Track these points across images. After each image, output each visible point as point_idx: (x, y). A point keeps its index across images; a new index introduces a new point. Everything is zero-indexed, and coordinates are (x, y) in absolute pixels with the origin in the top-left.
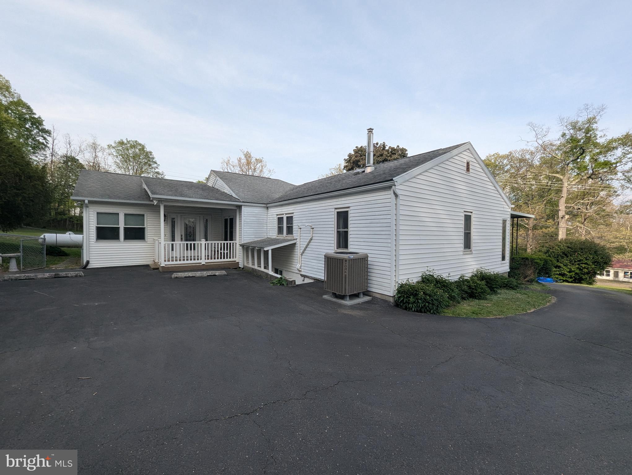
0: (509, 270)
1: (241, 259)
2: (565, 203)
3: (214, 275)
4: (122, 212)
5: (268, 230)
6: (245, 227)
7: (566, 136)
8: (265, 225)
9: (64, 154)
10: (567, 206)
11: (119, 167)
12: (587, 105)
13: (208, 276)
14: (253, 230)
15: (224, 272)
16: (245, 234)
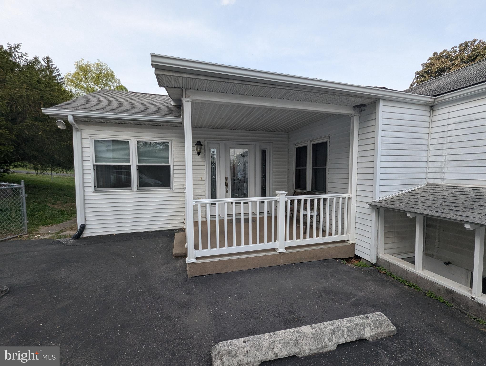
4: (133, 139)
5: (430, 164)
6: (383, 158)
14: (398, 164)
16: (382, 176)
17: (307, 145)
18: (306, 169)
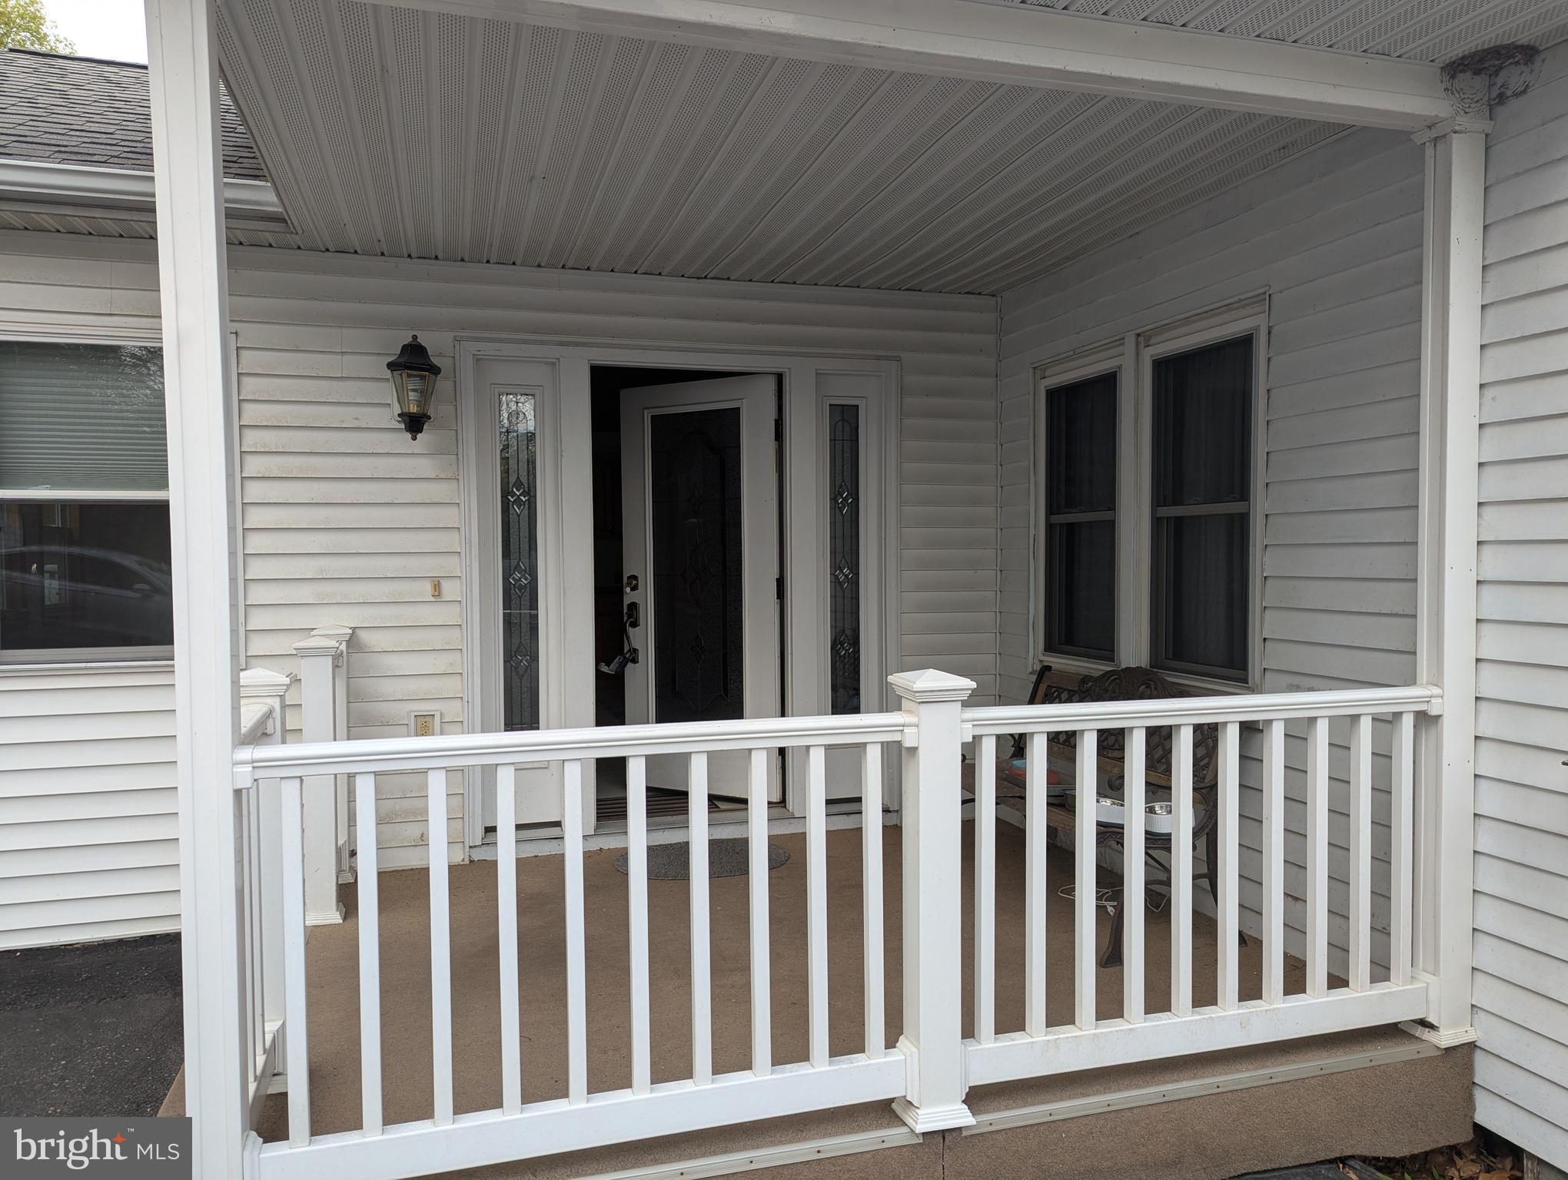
17: (1120, 367)
18: (1111, 526)
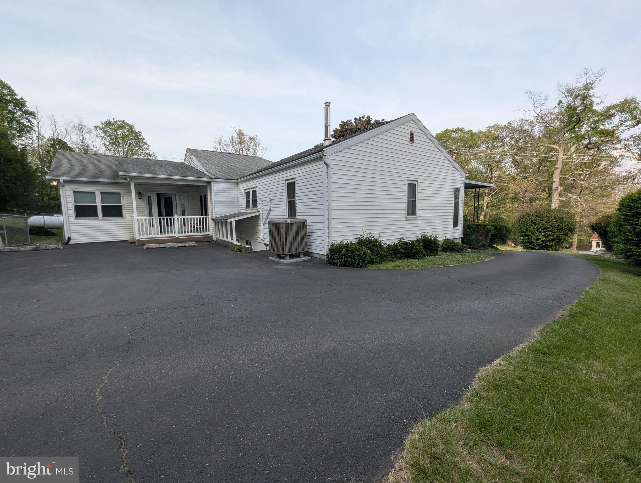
0: (462, 236)
1: (213, 233)
2: (560, 174)
3: (184, 246)
4: (98, 191)
5: (239, 205)
6: (215, 202)
7: (563, 103)
8: (236, 200)
9: (51, 137)
10: (561, 178)
11: (109, 149)
12: (587, 70)
13: (178, 247)
14: (224, 204)
15: (194, 244)
16: (216, 209)
